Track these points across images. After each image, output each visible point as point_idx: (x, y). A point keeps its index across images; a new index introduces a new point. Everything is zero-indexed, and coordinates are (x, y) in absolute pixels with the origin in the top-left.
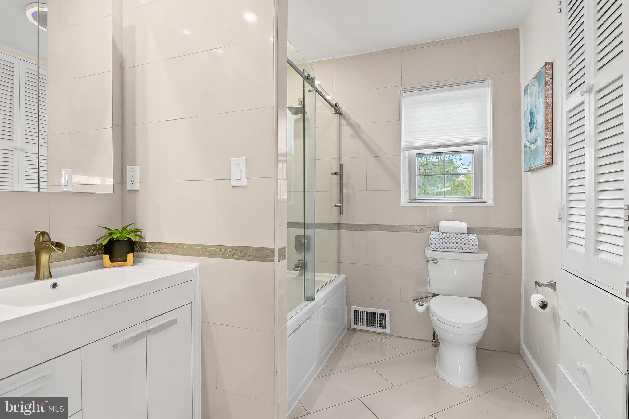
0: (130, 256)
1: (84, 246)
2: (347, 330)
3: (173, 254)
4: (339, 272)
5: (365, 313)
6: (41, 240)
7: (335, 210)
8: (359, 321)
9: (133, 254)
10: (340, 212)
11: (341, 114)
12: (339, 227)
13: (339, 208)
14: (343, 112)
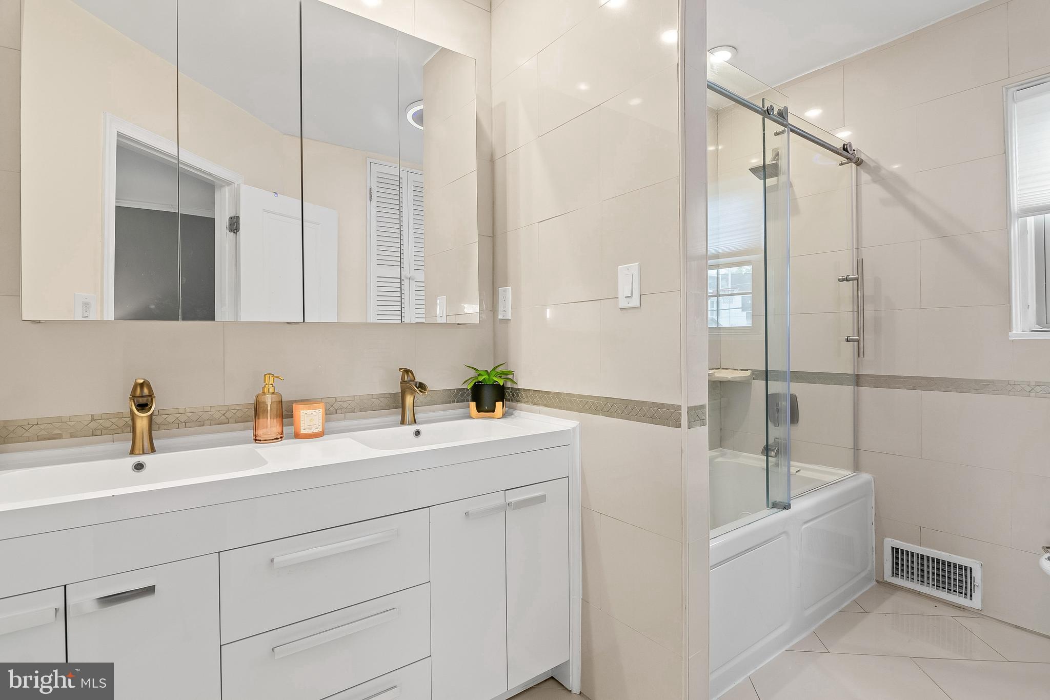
0: (499, 405)
1: (451, 390)
2: (874, 583)
3: (548, 407)
4: (857, 467)
5: (918, 557)
6: (406, 379)
7: (850, 347)
8: (903, 570)
9: (502, 403)
10: (859, 353)
11: (859, 163)
12: (857, 380)
13: (857, 343)
14: (863, 157)
